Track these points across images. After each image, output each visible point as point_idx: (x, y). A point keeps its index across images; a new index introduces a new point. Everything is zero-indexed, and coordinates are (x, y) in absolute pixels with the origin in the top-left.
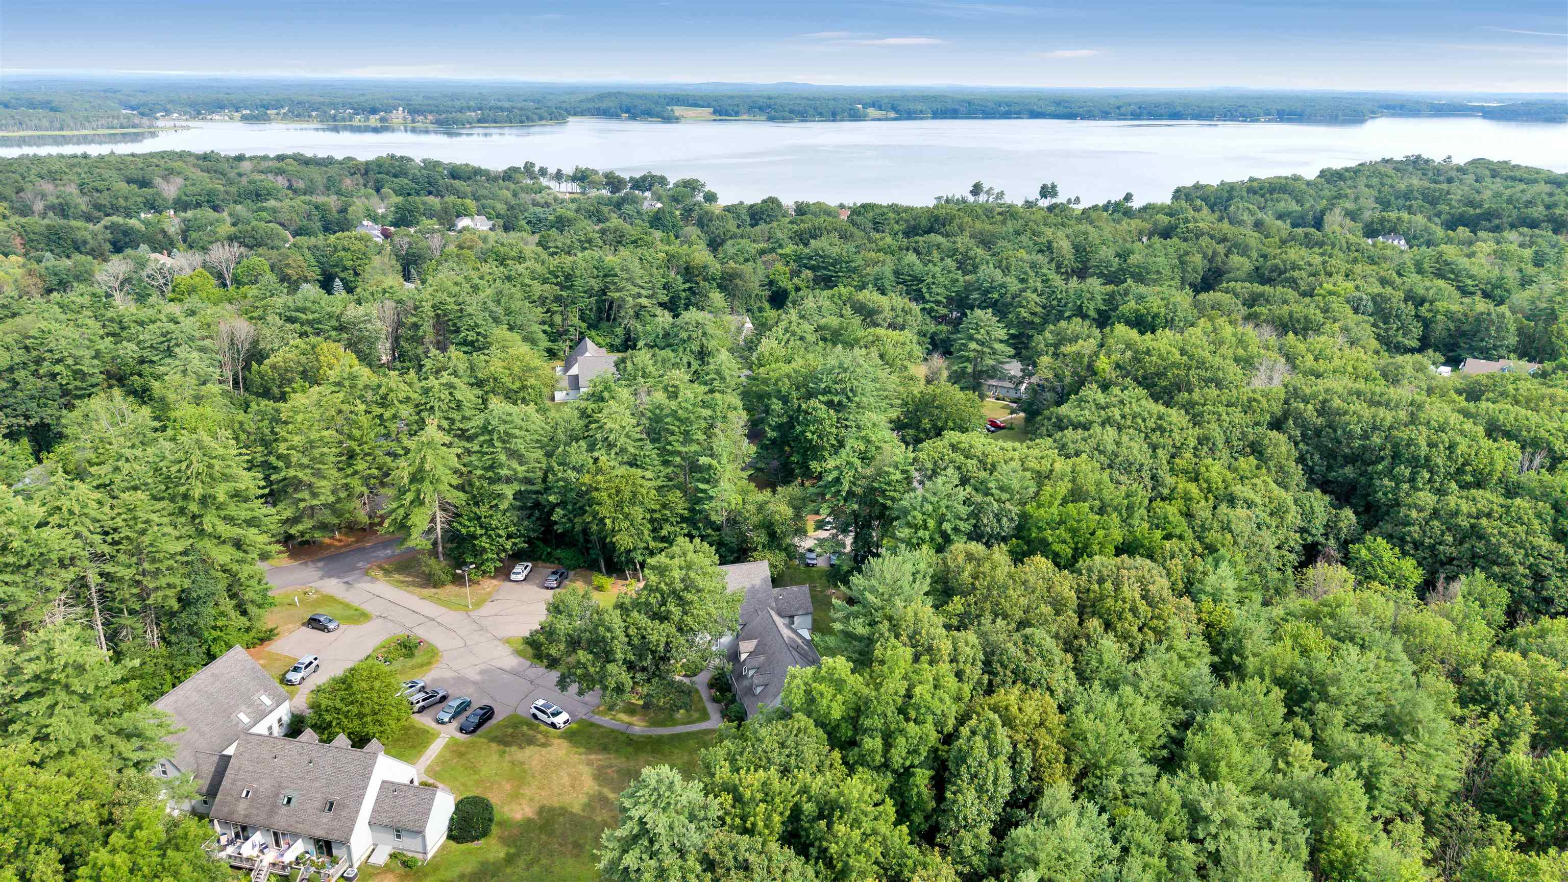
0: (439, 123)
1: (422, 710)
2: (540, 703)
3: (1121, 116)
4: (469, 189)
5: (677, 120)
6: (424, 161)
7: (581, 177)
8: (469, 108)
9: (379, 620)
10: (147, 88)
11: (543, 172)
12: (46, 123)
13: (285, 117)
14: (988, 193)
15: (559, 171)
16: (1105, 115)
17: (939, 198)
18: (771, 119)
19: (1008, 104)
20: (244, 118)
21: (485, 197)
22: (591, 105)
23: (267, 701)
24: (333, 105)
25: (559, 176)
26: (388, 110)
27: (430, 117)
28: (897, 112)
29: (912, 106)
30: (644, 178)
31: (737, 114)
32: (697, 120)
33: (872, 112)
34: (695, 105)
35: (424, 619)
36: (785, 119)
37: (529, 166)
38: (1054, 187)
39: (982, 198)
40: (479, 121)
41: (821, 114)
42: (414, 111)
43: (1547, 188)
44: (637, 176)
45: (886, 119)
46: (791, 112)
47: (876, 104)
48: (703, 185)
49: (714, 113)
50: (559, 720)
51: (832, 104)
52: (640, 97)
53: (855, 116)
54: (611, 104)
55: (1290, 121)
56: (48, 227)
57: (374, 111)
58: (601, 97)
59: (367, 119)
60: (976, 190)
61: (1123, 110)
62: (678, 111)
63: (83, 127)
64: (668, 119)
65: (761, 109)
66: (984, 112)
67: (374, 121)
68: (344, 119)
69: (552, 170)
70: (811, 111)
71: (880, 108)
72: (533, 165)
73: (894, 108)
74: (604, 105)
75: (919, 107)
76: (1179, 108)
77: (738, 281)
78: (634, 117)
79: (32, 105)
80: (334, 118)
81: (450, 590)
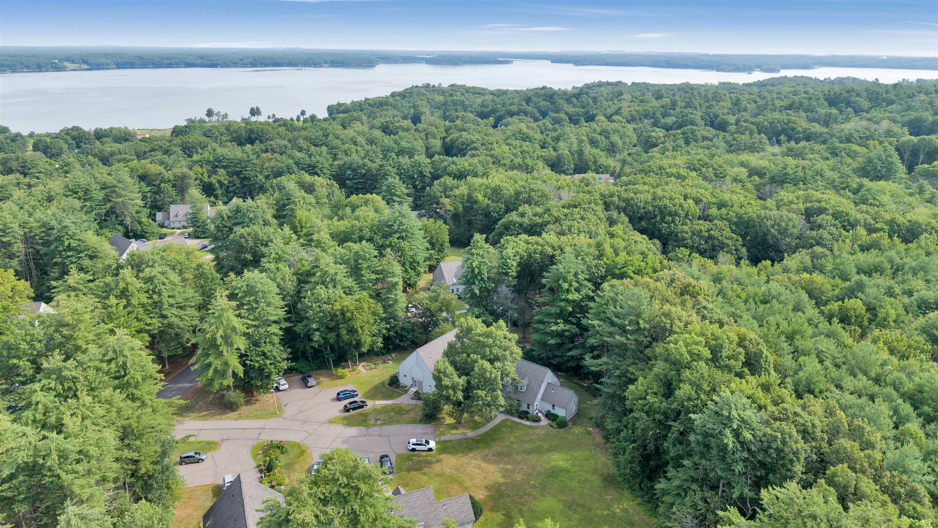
2: (413, 441)
3: (244, 65)
9: (226, 443)
14: (217, 114)
16: (235, 65)
19: (168, 59)
28: (88, 64)
29: (99, 61)
33: (69, 65)
35: (260, 431)
38: (258, 109)
39: (215, 118)
41: (28, 67)
43: (491, 97)
47: (70, 59)
50: (432, 444)
53: (57, 68)
55: (338, 66)
60: (210, 113)
61: (245, 61)
66: (153, 64)
70: (19, 65)
71: (73, 62)
73: (85, 62)
75: (104, 61)
76: (277, 60)
81: (245, 409)
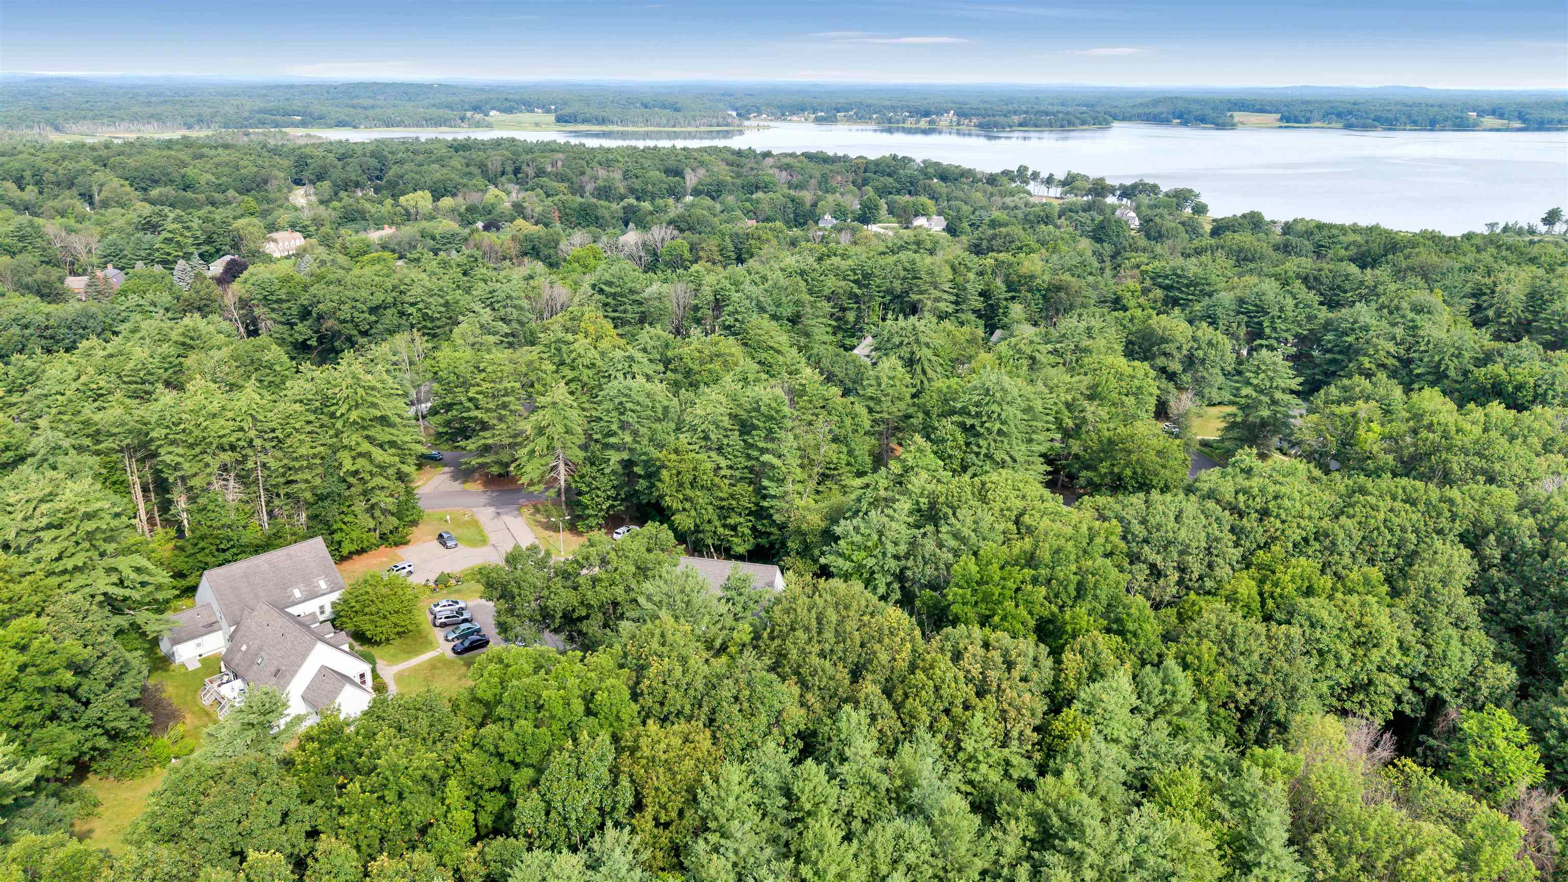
0: (980, 126)
1: (443, 625)
4: (945, 190)
5: (1232, 126)
6: (924, 162)
7: (1070, 183)
8: (1015, 113)
10: (750, 92)
11: (1035, 175)
12: (664, 121)
13: (849, 119)
15: (1051, 175)
17: (1492, 226)
18: (1348, 127)
20: (818, 120)
21: (956, 199)
22: (1141, 111)
23: (323, 585)
24: (894, 108)
25: (1049, 181)
26: (939, 113)
27: (975, 120)
28: (1524, 121)
29: (1548, 115)
30: (1134, 187)
31: (1308, 120)
32: (1259, 127)
33: (1489, 121)
34: (1262, 111)
36: (1365, 127)
37: (1022, 170)
40: (1020, 125)
41: (1415, 122)
42: (962, 114)
44: (1128, 183)
45: (1507, 130)
46: (1377, 119)
47: (1497, 112)
48: (1197, 196)
49: (1281, 119)
51: (1432, 112)
52: (1196, 101)
53: (1461, 124)
54: (1164, 110)
56: (581, 204)
57: (927, 114)
58: (1156, 102)
59: (918, 122)
60: (1552, 218)
62: (1238, 116)
63: (689, 125)
64: (1221, 125)
65: (1339, 115)
67: (923, 123)
68: (898, 122)
69: (1044, 175)
70: (1403, 119)
71: (1501, 116)
72: (1026, 169)
73: (1521, 117)
74: (1156, 110)
75: (1556, 116)
77: (1062, 294)
78: (1185, 123)
79: (663, 106)
80: (890, 121)
